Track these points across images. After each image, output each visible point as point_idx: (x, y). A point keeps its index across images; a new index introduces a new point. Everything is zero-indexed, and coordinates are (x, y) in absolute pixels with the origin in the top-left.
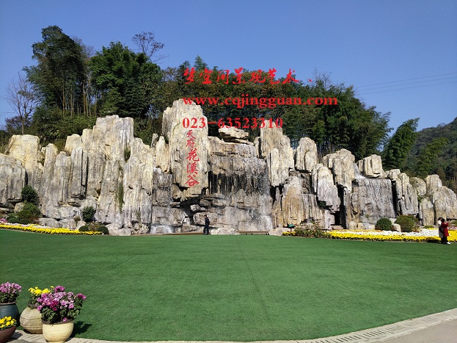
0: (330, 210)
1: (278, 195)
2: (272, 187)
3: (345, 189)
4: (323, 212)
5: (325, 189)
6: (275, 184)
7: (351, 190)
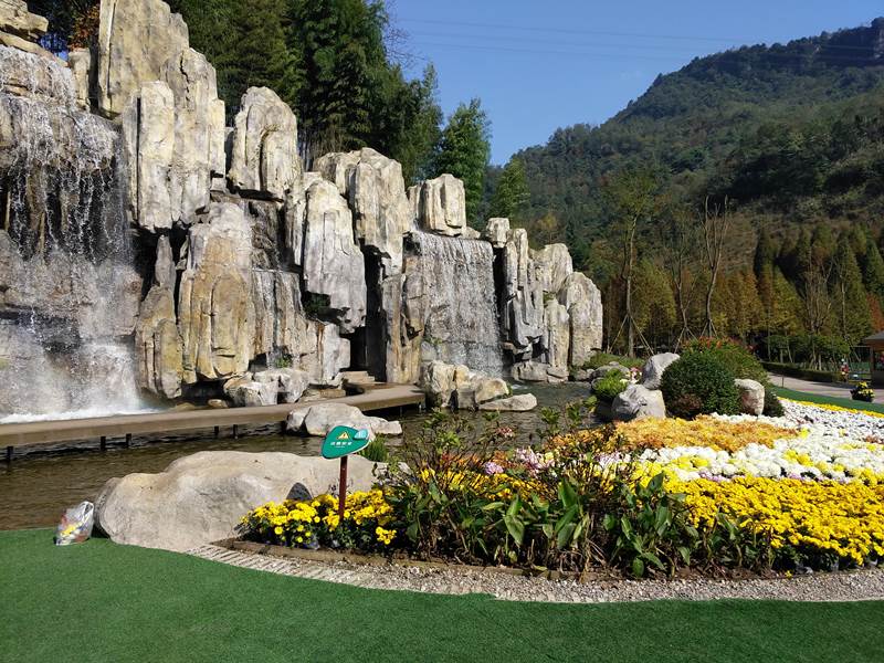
0: (337, 323)
1: (163, 263)
2: (143, 231)
3: (385, 261)
4: (320, 331)
5: (330, 256)
6: (154, 220)
7: (400, 264)
